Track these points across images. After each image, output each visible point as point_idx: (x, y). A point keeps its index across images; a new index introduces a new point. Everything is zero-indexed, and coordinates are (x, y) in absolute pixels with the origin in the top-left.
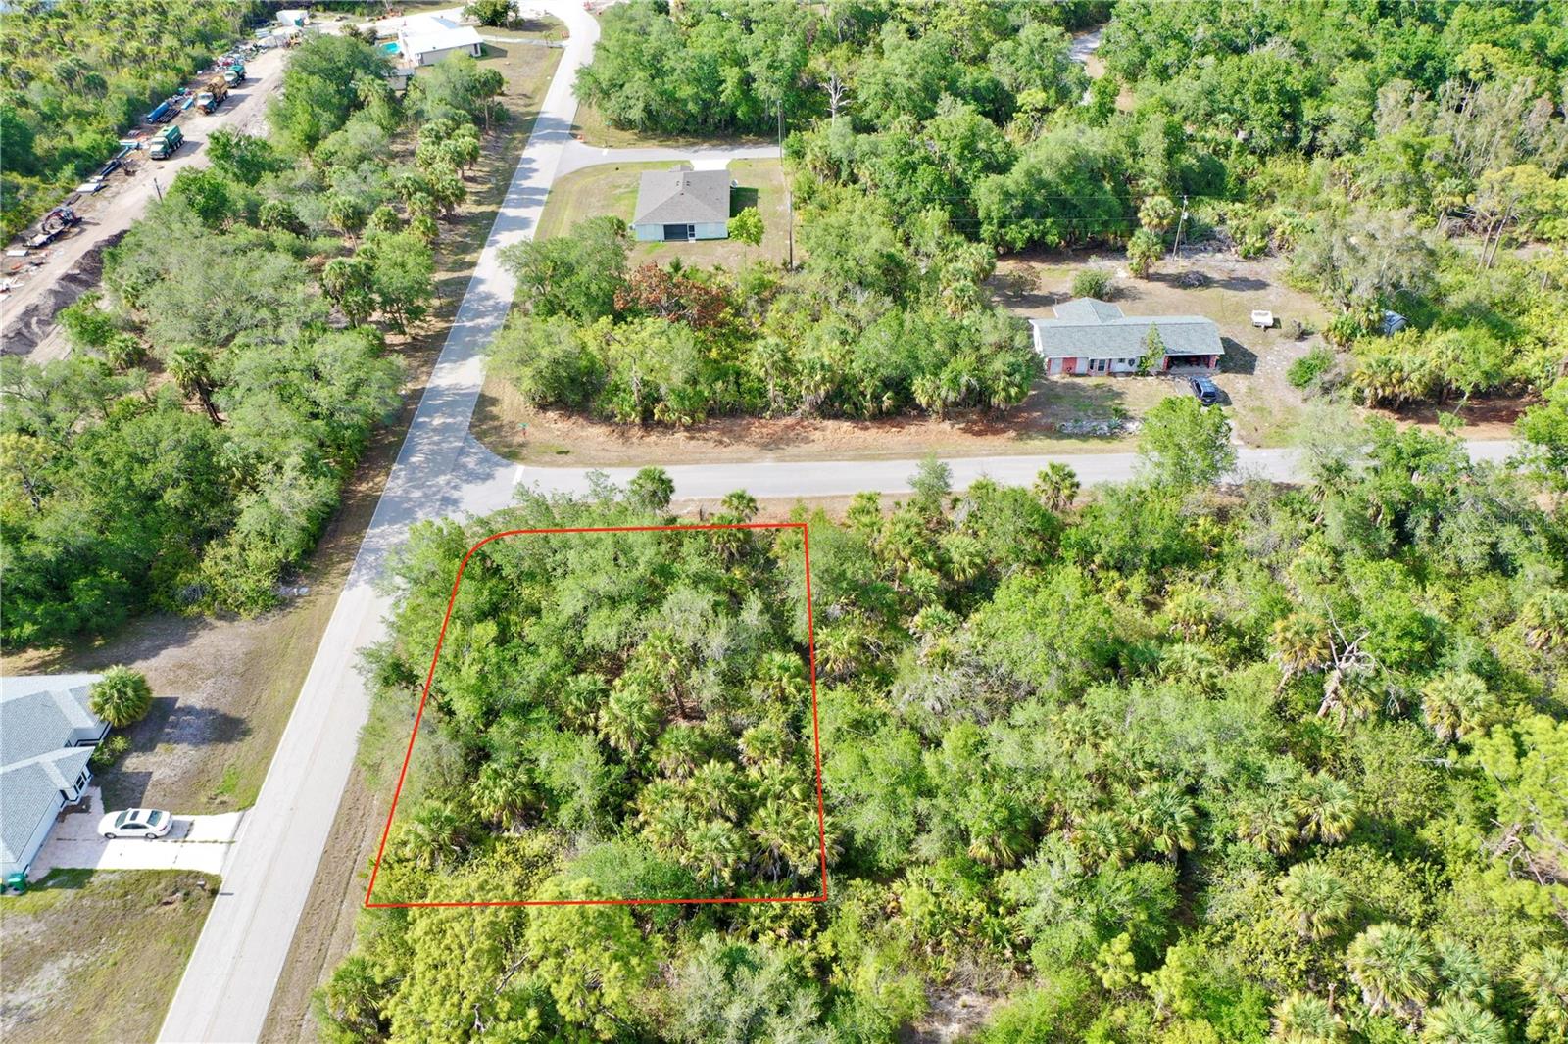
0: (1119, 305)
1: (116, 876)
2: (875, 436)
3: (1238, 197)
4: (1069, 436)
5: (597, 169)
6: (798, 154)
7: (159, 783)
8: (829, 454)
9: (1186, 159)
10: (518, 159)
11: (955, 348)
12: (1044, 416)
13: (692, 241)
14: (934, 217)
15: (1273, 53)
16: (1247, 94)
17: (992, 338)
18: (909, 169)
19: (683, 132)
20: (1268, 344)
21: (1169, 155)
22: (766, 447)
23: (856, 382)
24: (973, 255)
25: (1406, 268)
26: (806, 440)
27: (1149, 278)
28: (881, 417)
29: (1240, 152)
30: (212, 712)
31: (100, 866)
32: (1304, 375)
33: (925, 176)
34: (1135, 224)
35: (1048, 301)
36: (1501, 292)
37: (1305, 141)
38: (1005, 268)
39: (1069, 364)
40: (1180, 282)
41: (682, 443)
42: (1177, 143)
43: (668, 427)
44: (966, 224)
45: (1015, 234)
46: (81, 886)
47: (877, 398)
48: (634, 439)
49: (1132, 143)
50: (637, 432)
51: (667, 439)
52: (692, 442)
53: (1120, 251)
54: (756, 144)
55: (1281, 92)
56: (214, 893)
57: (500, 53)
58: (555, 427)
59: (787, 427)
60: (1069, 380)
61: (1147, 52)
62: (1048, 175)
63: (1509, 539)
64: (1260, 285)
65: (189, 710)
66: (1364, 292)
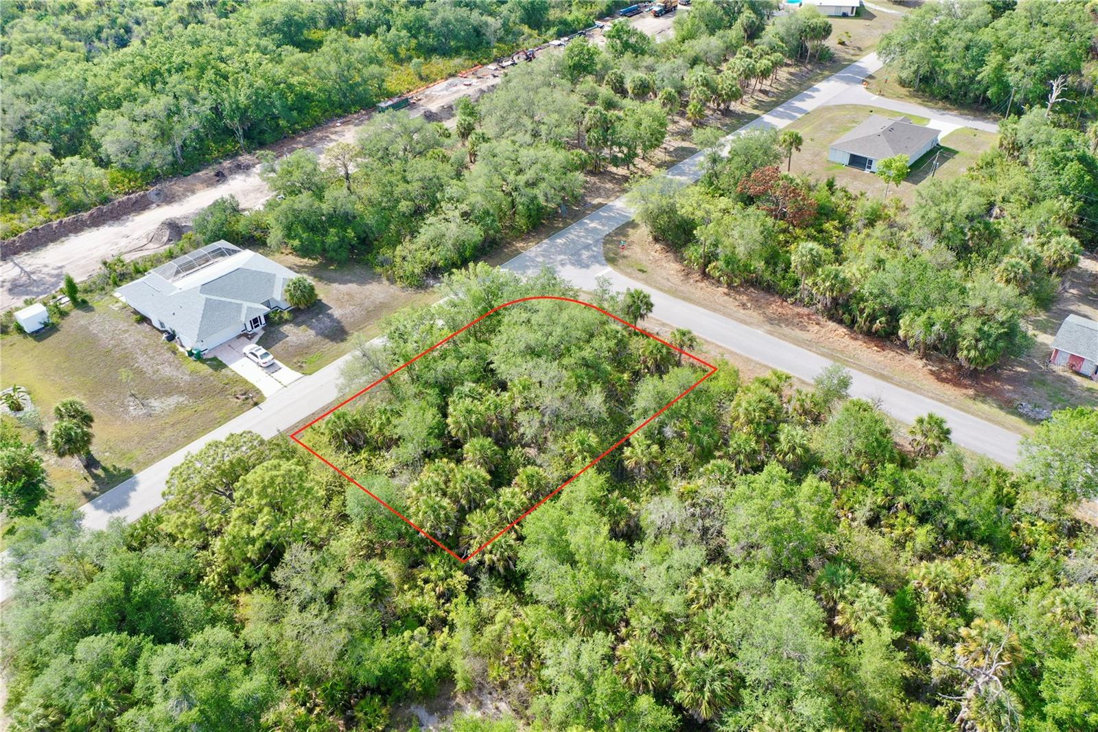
1: (232, 374)
4: (1021, 415)
7: (287, 343)
8: (809, 344)
10: (809, 87)
12: (1014, 391)
13: (867, 171)
22: (770, 321)
23: (861, 299)
26: (804, 328)
28: (871, 336)
30: (339, 322)
31: (231, 366)
33: (1070, 172)
39: (1078, 361)
41: (718, 294)
43: (717, 281)
46: (216, 370)
47: (872, 318)
48: (691, 281)
50: (697, 276)
51: (711, 289)
52: (726, 298)
56: (256, 404)
58: (654, 254)
59: (798, 314)
60: (1069, 374)
65: (330, 316)
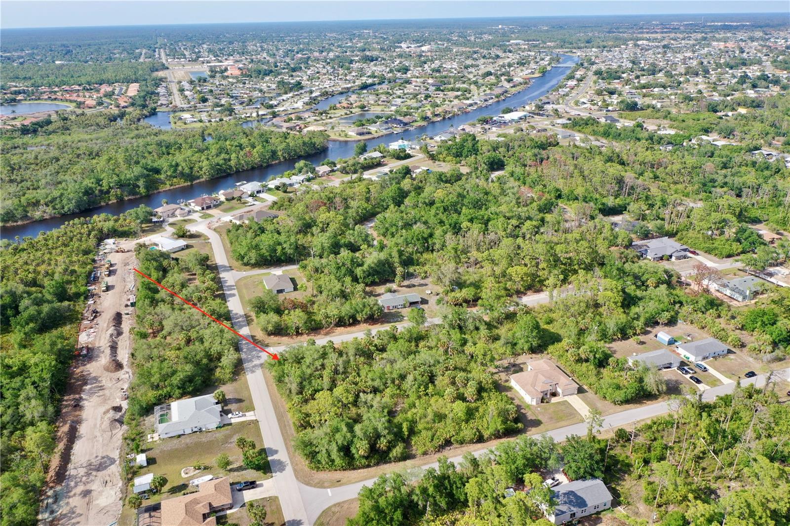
0: (396, 293)
1: (238, 423)
2: (349, 329)
3: (418, 265)
5: (245, 278)
6: (304, 267)
7: (235, 409)
8: (340, 334)
9: (404, 257)
10: (220, 278)
11: (364, 306)
12: (386, 319)
13: (286, 293)
14: (348, 279)
15: (418, 228)
16: (415, 239)
17: (373, 303)
18: (339, 268)
19: (265, 264)
20: (431, 297)
21: (400, 256)
23: (343, 318)
24: (360, 287)
25: (455, 276)
26: (334, 332)
27: (402, 287)
28: (350, 325)
29: (416, 253)
30: (234, 398)
31: (234, 422)
32: (439, 302)
33: (343, 270)
34: (395, 275)
35: (379, 295)
36: (477, 279)
37: (431, 248)
38: (368, 289)
39: (388, 307)
40: (408, 286)
41: (306, 337)
42: (401, 253)
43: (302, 334)
44: (355, 280)
45: (368, 280)
46: (232, 426)
47: (349, 320)
48: (295, 338)
49: (390, 255)
50: (295, 336)
51: (303, 337)
53: (393, 281)
54: (286, 265)
55: (423, 237)
57: (192, 247)
58: (273, 339)
59: (329, 330)
60: (389, 311)
61: (387, 229)
62: (373, 265)
63: (478, 324)
64: (426, 285)
66: (447, 283)
